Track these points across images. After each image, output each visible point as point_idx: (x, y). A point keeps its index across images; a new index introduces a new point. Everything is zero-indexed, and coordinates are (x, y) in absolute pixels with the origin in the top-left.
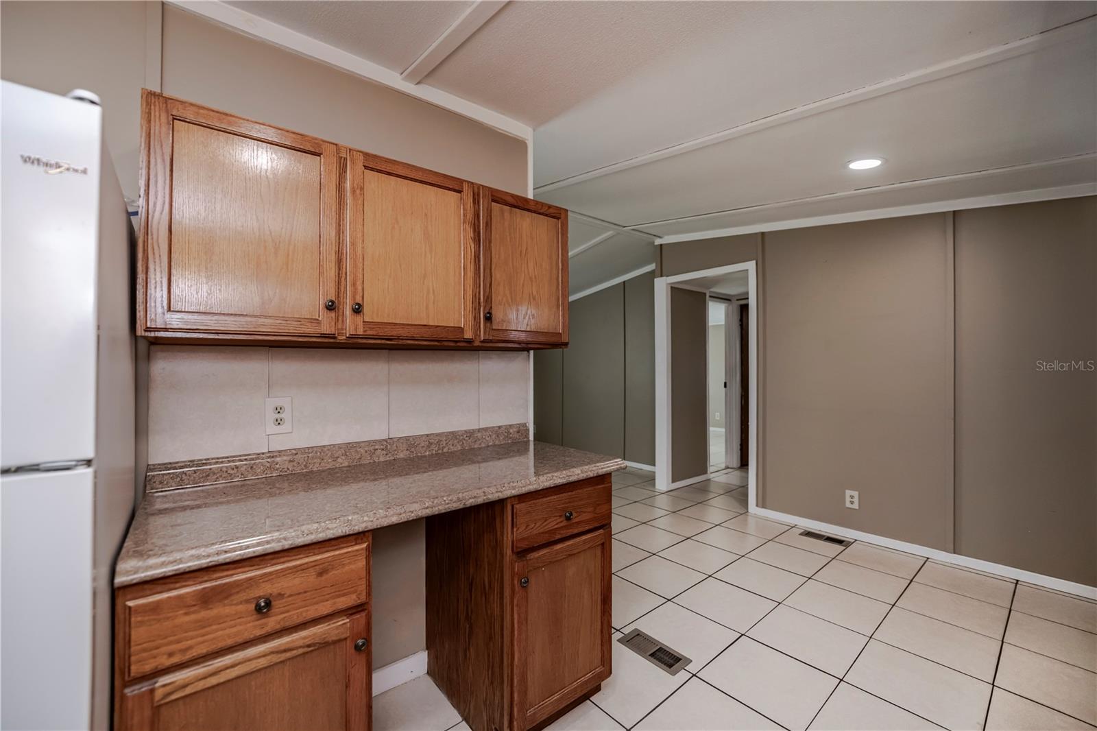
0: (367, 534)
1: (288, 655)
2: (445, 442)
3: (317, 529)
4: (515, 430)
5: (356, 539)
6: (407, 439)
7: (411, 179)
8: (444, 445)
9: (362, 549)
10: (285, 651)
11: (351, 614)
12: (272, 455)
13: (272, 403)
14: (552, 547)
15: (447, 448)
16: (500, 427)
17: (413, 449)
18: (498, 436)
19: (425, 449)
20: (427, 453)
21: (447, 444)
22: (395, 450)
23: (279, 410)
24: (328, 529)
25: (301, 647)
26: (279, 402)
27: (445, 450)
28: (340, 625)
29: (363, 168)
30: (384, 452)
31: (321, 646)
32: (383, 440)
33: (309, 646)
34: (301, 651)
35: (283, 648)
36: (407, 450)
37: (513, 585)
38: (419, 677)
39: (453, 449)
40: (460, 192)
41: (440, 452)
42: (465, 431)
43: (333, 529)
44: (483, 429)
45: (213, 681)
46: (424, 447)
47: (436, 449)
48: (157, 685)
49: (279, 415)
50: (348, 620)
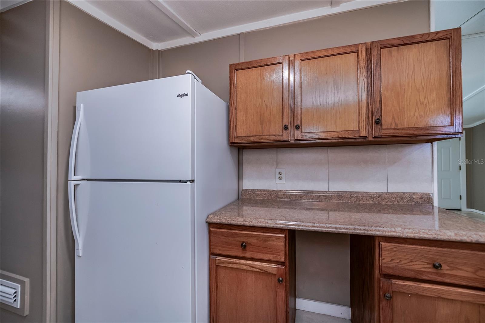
0: (286, 231)
1: (253, 269)
2: (361, 197)
3: (264, 222)
4: (418, 196)
5: (281, 232)
6: (338, 192)
7: (325, 56)
8: (361, 199)
9: (282, 237)
10: (252, 267)
11: (278, 265)
12: (278, 191)
13: (278, 171)
14: (419, 283)
15: (362, 201)
16: (404, 193)
17: (341, 198)
18: (402, 199)
19: (348, 199)
20: (349, 202)
21: (362, 198)
22: (331, 197)
23: (280, 173)
24: (267, 223)
25: (257, 268)
26: (280, 170)
27: (361, 202)
28: (273, 267)
29: (301, 61)
30: (325, 197)
31: (265, 272)
32: (325, 191)
33: (260, 270)
34: (258, 270)
35: (251, 265)
36: (337, 198)
37: (379, 295)
38: (346, 319)
39: (366, 202)
40: (357, 52)
41: (358, 202)
42: (376, 193)
43: (269, 223)
44: (390, 193)
45: (231, 266)
46: (347, 198)
47: (355, 200)
48: (217, 258)
49: (281, 175)
50: (276, 267)
